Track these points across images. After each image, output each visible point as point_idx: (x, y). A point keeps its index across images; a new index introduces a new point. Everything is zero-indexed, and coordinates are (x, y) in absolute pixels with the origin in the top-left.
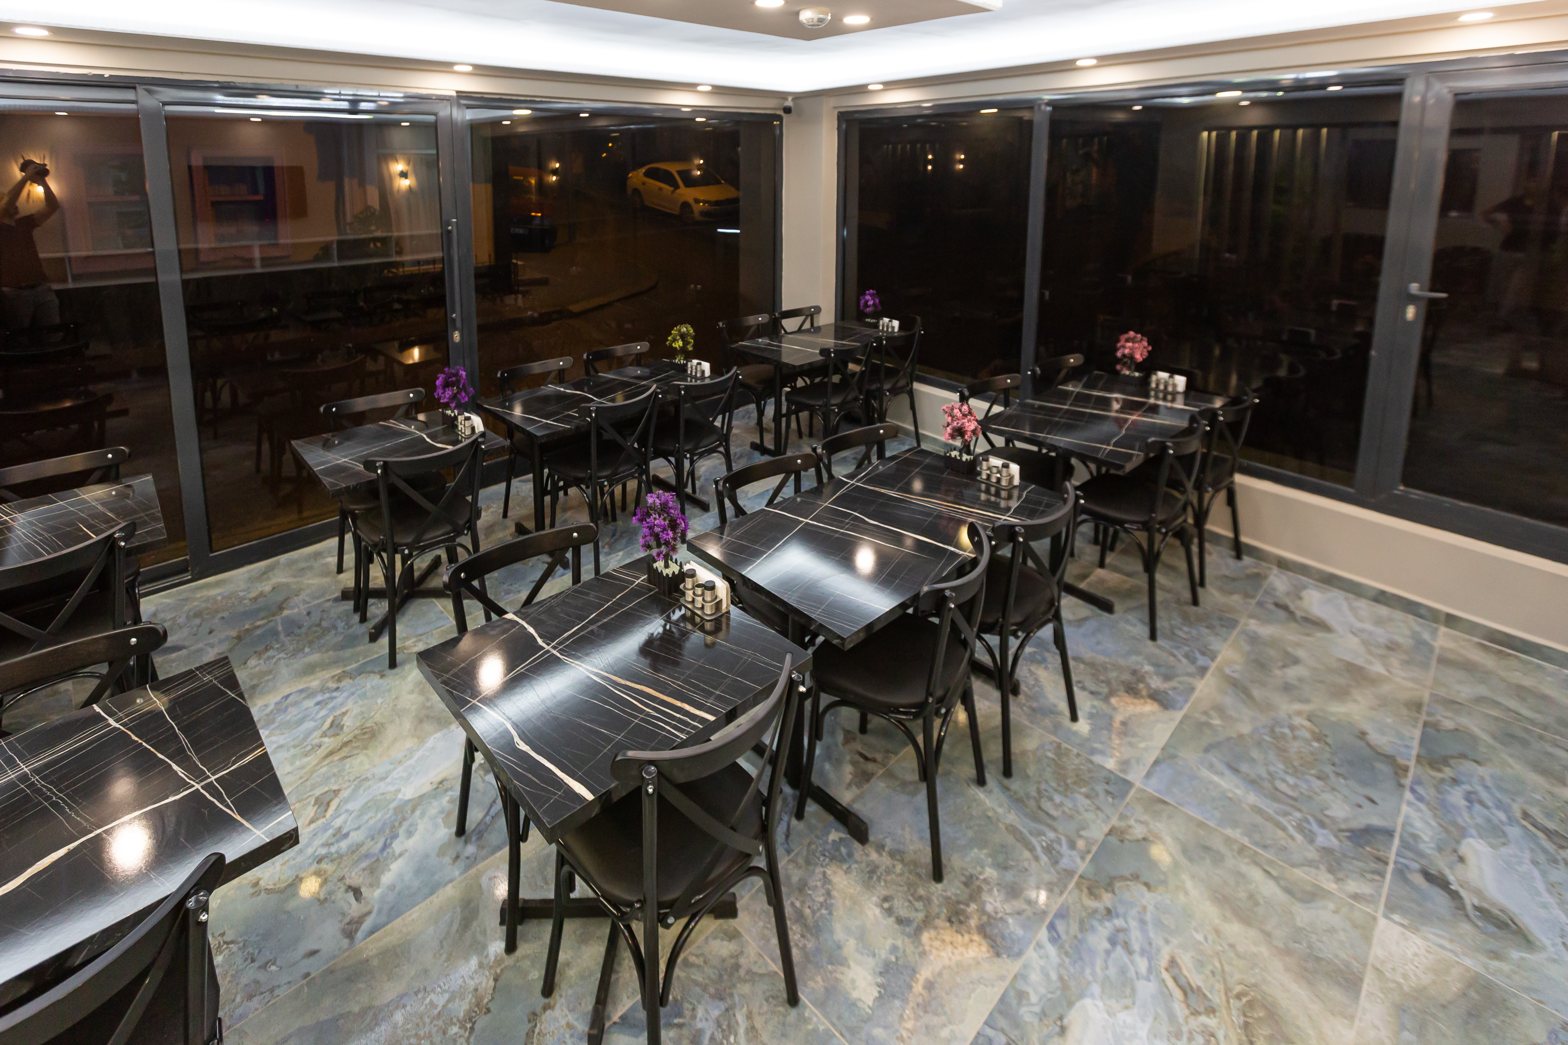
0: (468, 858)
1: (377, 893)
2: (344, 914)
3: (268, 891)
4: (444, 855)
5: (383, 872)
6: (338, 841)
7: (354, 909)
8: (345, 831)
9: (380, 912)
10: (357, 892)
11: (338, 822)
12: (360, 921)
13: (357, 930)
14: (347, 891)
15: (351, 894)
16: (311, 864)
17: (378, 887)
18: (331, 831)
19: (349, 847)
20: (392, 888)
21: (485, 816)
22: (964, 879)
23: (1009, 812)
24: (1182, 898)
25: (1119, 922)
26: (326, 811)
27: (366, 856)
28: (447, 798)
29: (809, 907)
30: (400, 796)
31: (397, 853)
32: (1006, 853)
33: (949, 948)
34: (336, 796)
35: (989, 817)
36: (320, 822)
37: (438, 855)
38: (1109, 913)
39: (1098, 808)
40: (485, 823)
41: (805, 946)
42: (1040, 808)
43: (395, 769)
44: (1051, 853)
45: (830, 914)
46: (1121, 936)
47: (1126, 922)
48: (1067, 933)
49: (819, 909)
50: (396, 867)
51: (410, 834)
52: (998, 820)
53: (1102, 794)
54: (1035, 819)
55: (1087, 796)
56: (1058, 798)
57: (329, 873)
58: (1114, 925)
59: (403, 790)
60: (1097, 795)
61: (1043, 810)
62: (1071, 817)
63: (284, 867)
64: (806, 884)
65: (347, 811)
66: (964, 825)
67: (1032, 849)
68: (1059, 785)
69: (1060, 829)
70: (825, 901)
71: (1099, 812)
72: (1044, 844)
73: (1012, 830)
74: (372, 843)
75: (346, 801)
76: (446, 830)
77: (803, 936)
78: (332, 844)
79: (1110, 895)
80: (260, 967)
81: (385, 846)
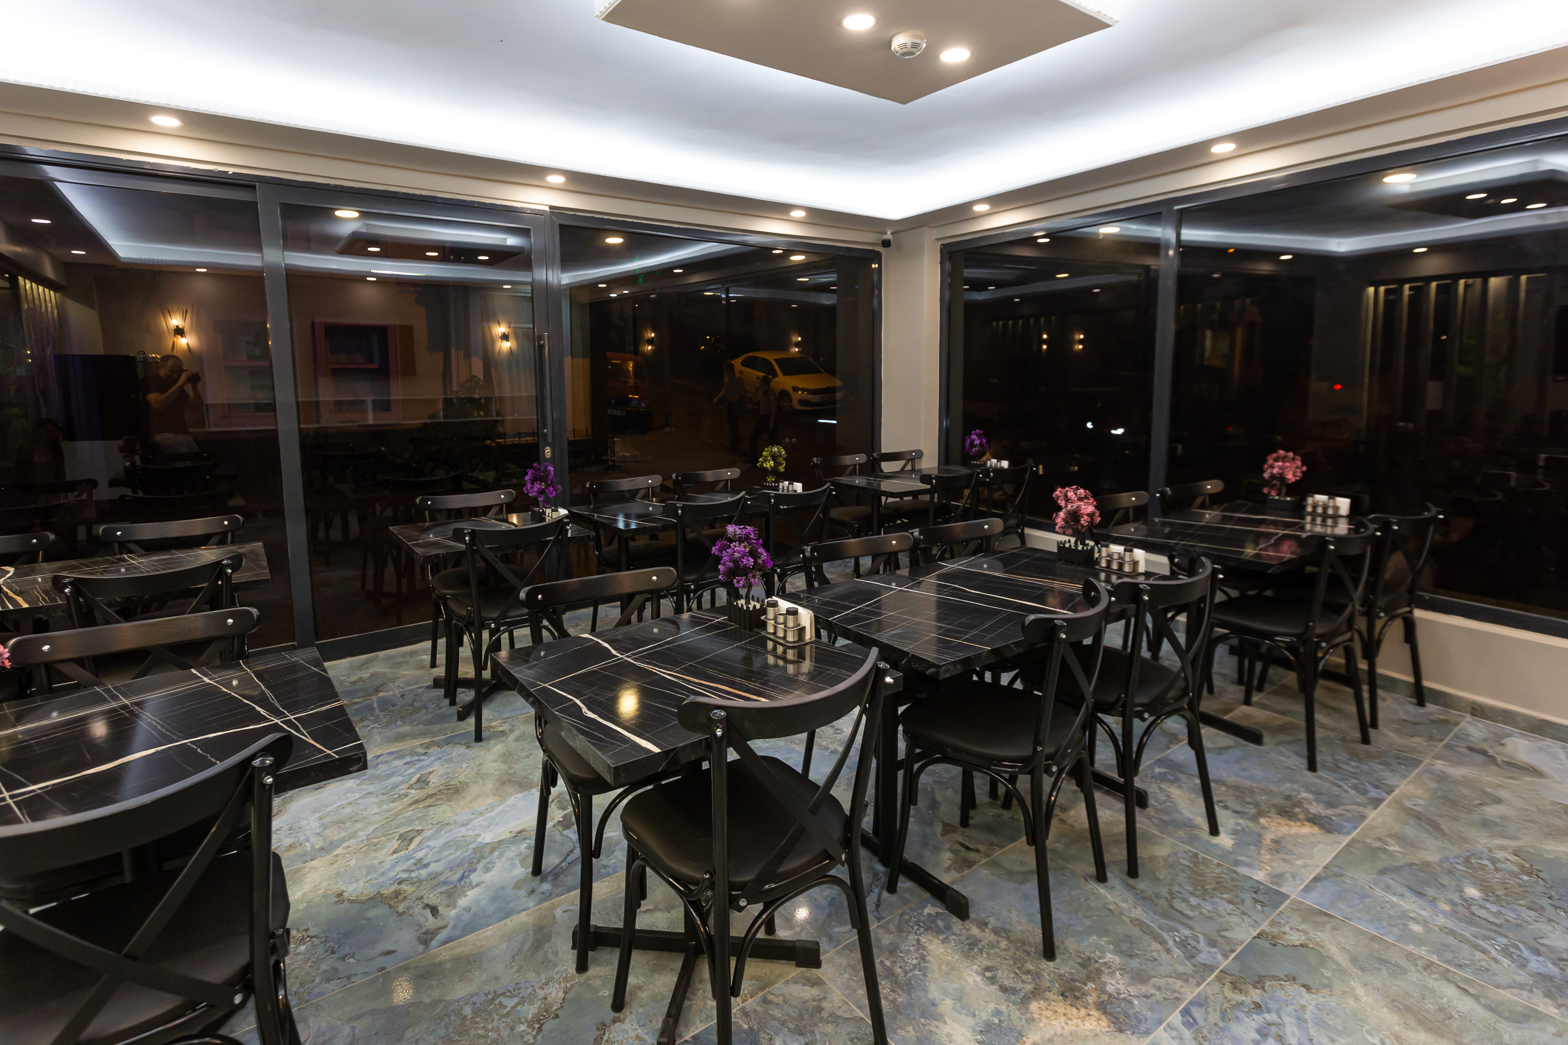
0: (543, 893)
1: (453, 912)
2: (420, 926)
3: (351, 901)
4: (519, 889)
5: (459, 897)
6: (418, 869)
7: (431, 922)
8: (425, 862)
9: (455, 927)
10: (434, 911)
11: (420, 855)
12: (435, 932)
13: (432, 939)
14: (424, 908)
15: (428, 913)
16: (391, 884)
17: (455, 908)
18: (412, 861)
19: (429, 875)
20: (468, 909)
21: (562, 862)
22: (1080, 960)
23: (1135, 908)
24: (1351, 1002)
25: (1271, 1017)
26: (409, 845)
27: (445, 883)
28: (525, 845)
29: (900, 967)
30: (480, 839)
31: (474, 883)
32: (1131, 943)
33: (1063, 1019)
34: (419, 834)
35: (1110, 910)
36: (402, 853)
37: (514, 888)
38: (1257, 1007)
39: (1244, 913)
40: (562, 868)
41: (896, 999)
42: (1172, 907)
43: (476, 818)
44: (1186, 948)
45: (924, 975)
46: (1273, 1029)
47: (1280, 1017)
48: (1206, 1020)
49: (911, 970)
50: (471, 894)
51: (487, 870)
52: (1122, 913)
53: (1249, 903)
54: (1166, 915)
55: (1230, 902)
56: (1194, 901)
57: (409, 893)
58: (1264, 1019)
59: (483, 835)
60: (1243, 902)
61: (1176, 910)
62: (1210, 918)
63: (367, 884)
64: (898, 948)
65: (428, 846)
66: (1080, 915)
67: (1163, 942)
68: (1196, 889)
69: (1197, 927)
70: (919, 964)
71: (1244, 917)
72: (1177, 939)
73: (1138, 923)
74: (451, 873)
75: (429, 839)
76: (523, 870)
77: (892, 991)
78: (413, 871)
79: (1259, 991)
80: (338, 958)
81: (463, 877)
